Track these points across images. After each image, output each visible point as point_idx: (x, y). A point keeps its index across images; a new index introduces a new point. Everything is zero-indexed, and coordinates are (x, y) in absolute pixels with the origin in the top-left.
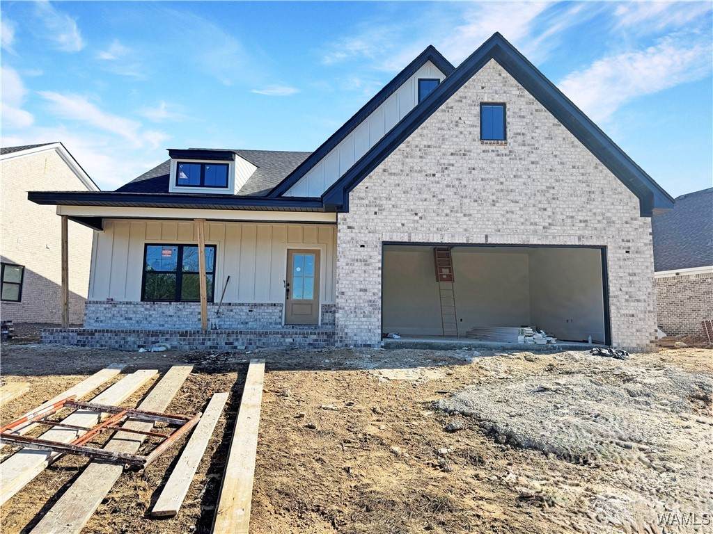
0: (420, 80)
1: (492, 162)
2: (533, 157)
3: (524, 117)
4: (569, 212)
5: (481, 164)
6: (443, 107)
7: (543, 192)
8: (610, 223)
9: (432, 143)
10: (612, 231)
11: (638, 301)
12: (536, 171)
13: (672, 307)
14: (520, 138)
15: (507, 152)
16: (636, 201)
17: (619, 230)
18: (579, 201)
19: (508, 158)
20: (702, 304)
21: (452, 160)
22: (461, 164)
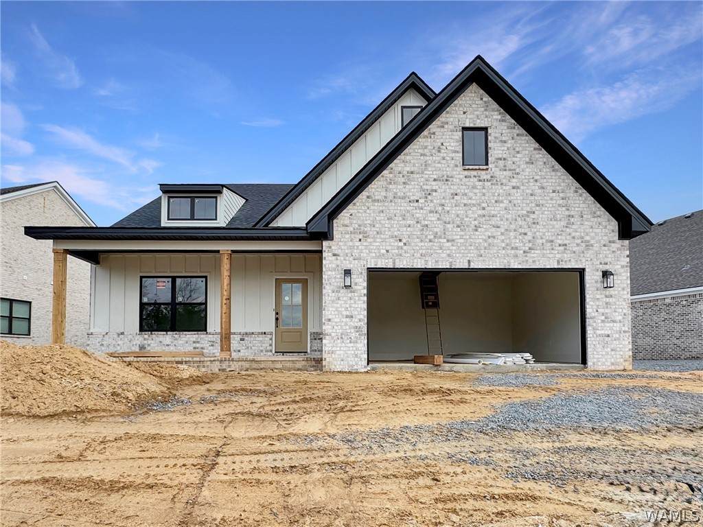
0: (403, 107)
1: (474, 187)
2: (514, 182)
3: (505, 142)
4: (548, 236)
5: (463, 189)
6: (425, 133)
7: (524, 217)
8: (589, 246)
9: (415, 169)
10: (589, 254)
11: (614, 321)
12: (517, 196)
13: (647, 329)
14: (501, 163)
15: (489, 177)
16: (614, 225)
17: (597, 253)
18: (559, 225)
19: (489, 183)
20: (676, 326)
21: (435, 185)
22: (443, 190)
